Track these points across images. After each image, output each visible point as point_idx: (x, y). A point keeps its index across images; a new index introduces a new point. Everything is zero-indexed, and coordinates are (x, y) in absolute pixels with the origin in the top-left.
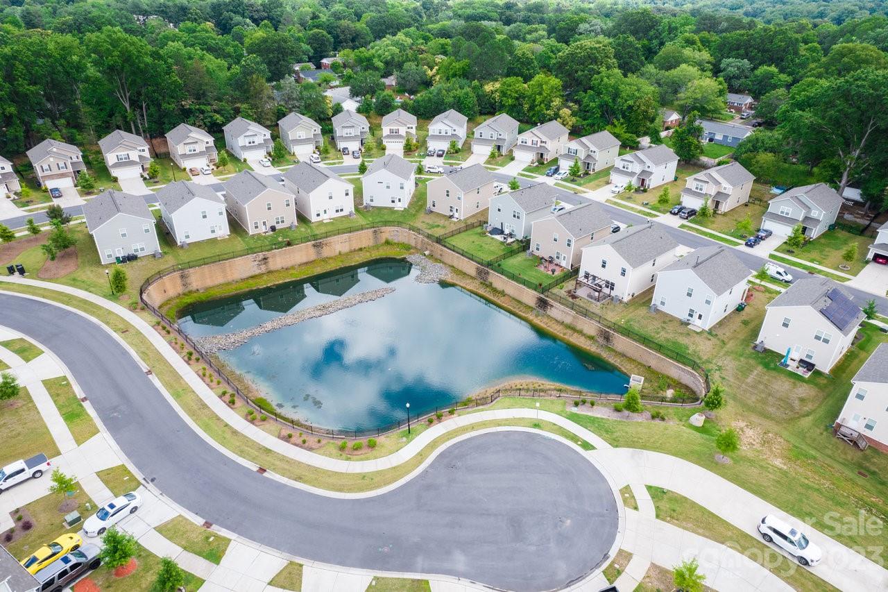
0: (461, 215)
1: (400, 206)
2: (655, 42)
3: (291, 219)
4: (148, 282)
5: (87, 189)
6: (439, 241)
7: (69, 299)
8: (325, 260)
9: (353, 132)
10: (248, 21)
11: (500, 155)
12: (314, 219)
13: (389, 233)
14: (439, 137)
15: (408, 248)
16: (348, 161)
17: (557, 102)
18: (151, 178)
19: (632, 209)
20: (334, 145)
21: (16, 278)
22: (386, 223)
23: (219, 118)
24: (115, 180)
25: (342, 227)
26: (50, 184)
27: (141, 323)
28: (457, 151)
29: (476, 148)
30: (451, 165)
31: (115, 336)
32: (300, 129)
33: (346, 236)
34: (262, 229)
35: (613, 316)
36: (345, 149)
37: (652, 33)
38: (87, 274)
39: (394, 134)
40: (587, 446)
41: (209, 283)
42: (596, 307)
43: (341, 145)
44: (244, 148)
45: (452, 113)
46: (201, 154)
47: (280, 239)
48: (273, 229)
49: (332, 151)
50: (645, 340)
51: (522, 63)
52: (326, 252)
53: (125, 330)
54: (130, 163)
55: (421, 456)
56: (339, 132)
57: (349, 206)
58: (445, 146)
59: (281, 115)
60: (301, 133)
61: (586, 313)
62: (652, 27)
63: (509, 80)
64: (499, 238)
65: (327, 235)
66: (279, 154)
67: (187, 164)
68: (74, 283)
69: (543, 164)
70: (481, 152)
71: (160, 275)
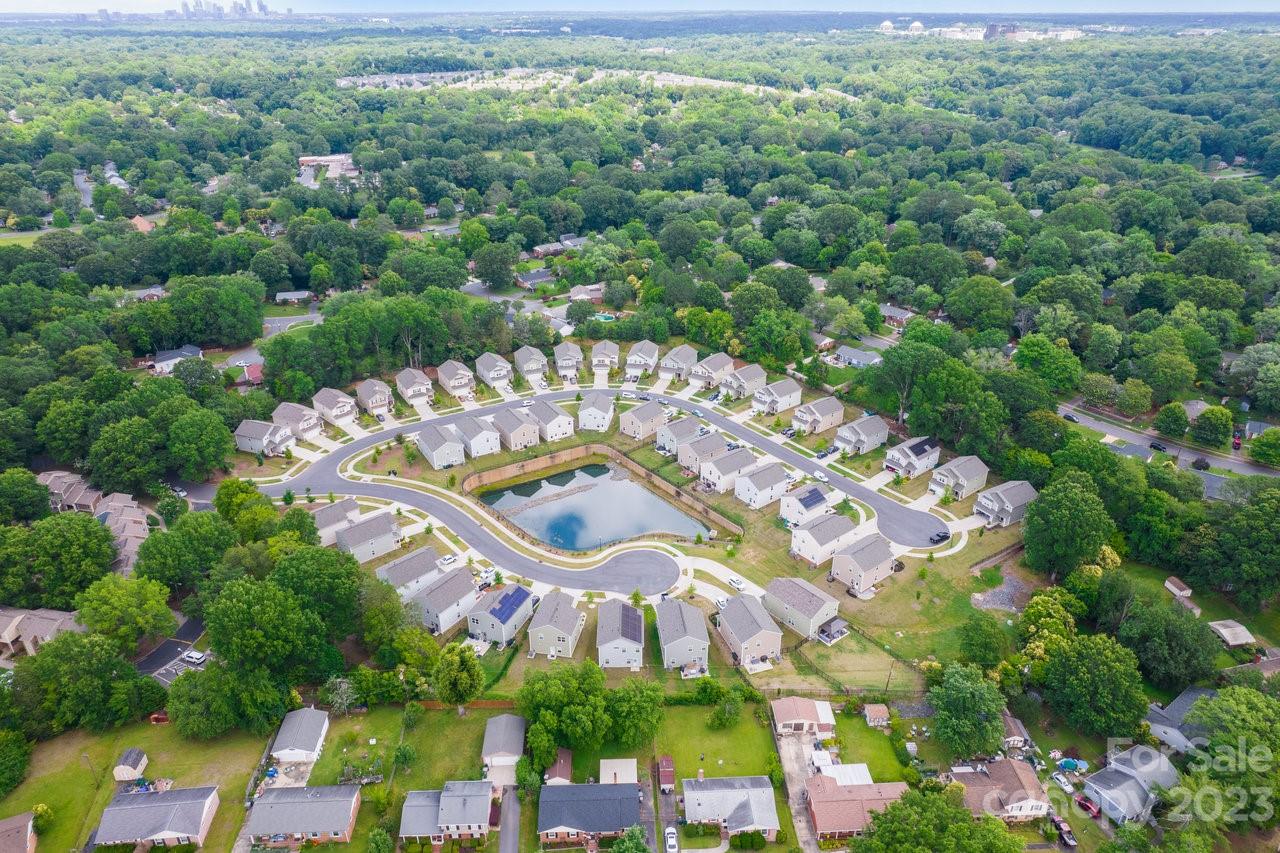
0: (640, 437)
1: (603, 430)
2: (853, 241)
3: (536, 440)
4: (464, 481)
5: (399, 415)
6: (625, 454)
7: (427, 490)
8: (557, 466)
9: (570, 363)
10: (453, 185)
11: (679, 382)
12: (549, 439)
13: (595, 448)
14: (634, 366)
15: (606, 457)
16: (568, 387)
17: (729, 333)
18: (435, 405)
19: (758, 429)
20: (557, 372)
21: (392, 477)
22: (593, 442)
23: (472, 353)
24: (412, 406)
25: (566, 444)
26: (376, 412)
27: (468, 502)
28: (648, 378)
29: (662, 375)
30: (642, 389)
31: (458, 508)
32: (532, 361)
33: (569, 451)
34: (519, 447)
35: (712, 502)
36: (565, 376)
37: (850, 231)
38: (428, 475)
39: (601, 364)
40: (675, 555)
41: (493, 480)
42: (703, 497)
43: (562, 373)
44: (494, 379)
45: (646, 343)
46: (466, 385)
47: (531, 453)
48: (526, 447)
49: (555, 377)
50: (723, 514)
51: (707, 293)
52: (557, 461)
53: (462, 505)
54: (421, 395)
55: (605, 558)
56: (560, 363)
57: (570, 431)
58: (639, 372)
59: (516, 347)
60: (533, 366)
61: (698, 499)
62: (851, 225)
63: (696, 309)
64: (661, 452)
65: (558, 451)
66: (518, 383)
67: (457, 393)
68: (424, 480)
69: (710, 390)
70: (666, 377)
71: (468, 476)
